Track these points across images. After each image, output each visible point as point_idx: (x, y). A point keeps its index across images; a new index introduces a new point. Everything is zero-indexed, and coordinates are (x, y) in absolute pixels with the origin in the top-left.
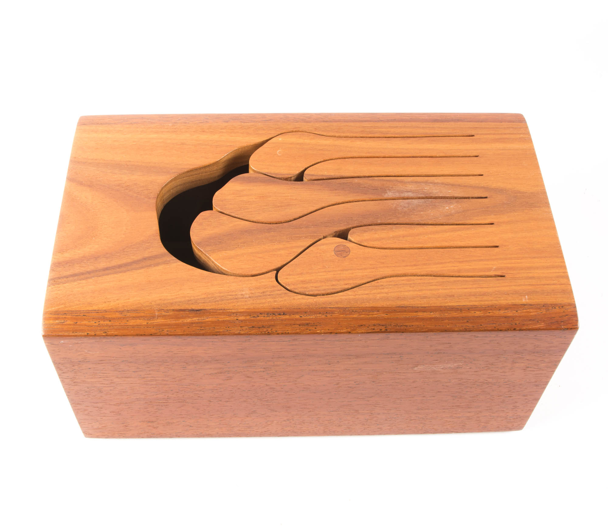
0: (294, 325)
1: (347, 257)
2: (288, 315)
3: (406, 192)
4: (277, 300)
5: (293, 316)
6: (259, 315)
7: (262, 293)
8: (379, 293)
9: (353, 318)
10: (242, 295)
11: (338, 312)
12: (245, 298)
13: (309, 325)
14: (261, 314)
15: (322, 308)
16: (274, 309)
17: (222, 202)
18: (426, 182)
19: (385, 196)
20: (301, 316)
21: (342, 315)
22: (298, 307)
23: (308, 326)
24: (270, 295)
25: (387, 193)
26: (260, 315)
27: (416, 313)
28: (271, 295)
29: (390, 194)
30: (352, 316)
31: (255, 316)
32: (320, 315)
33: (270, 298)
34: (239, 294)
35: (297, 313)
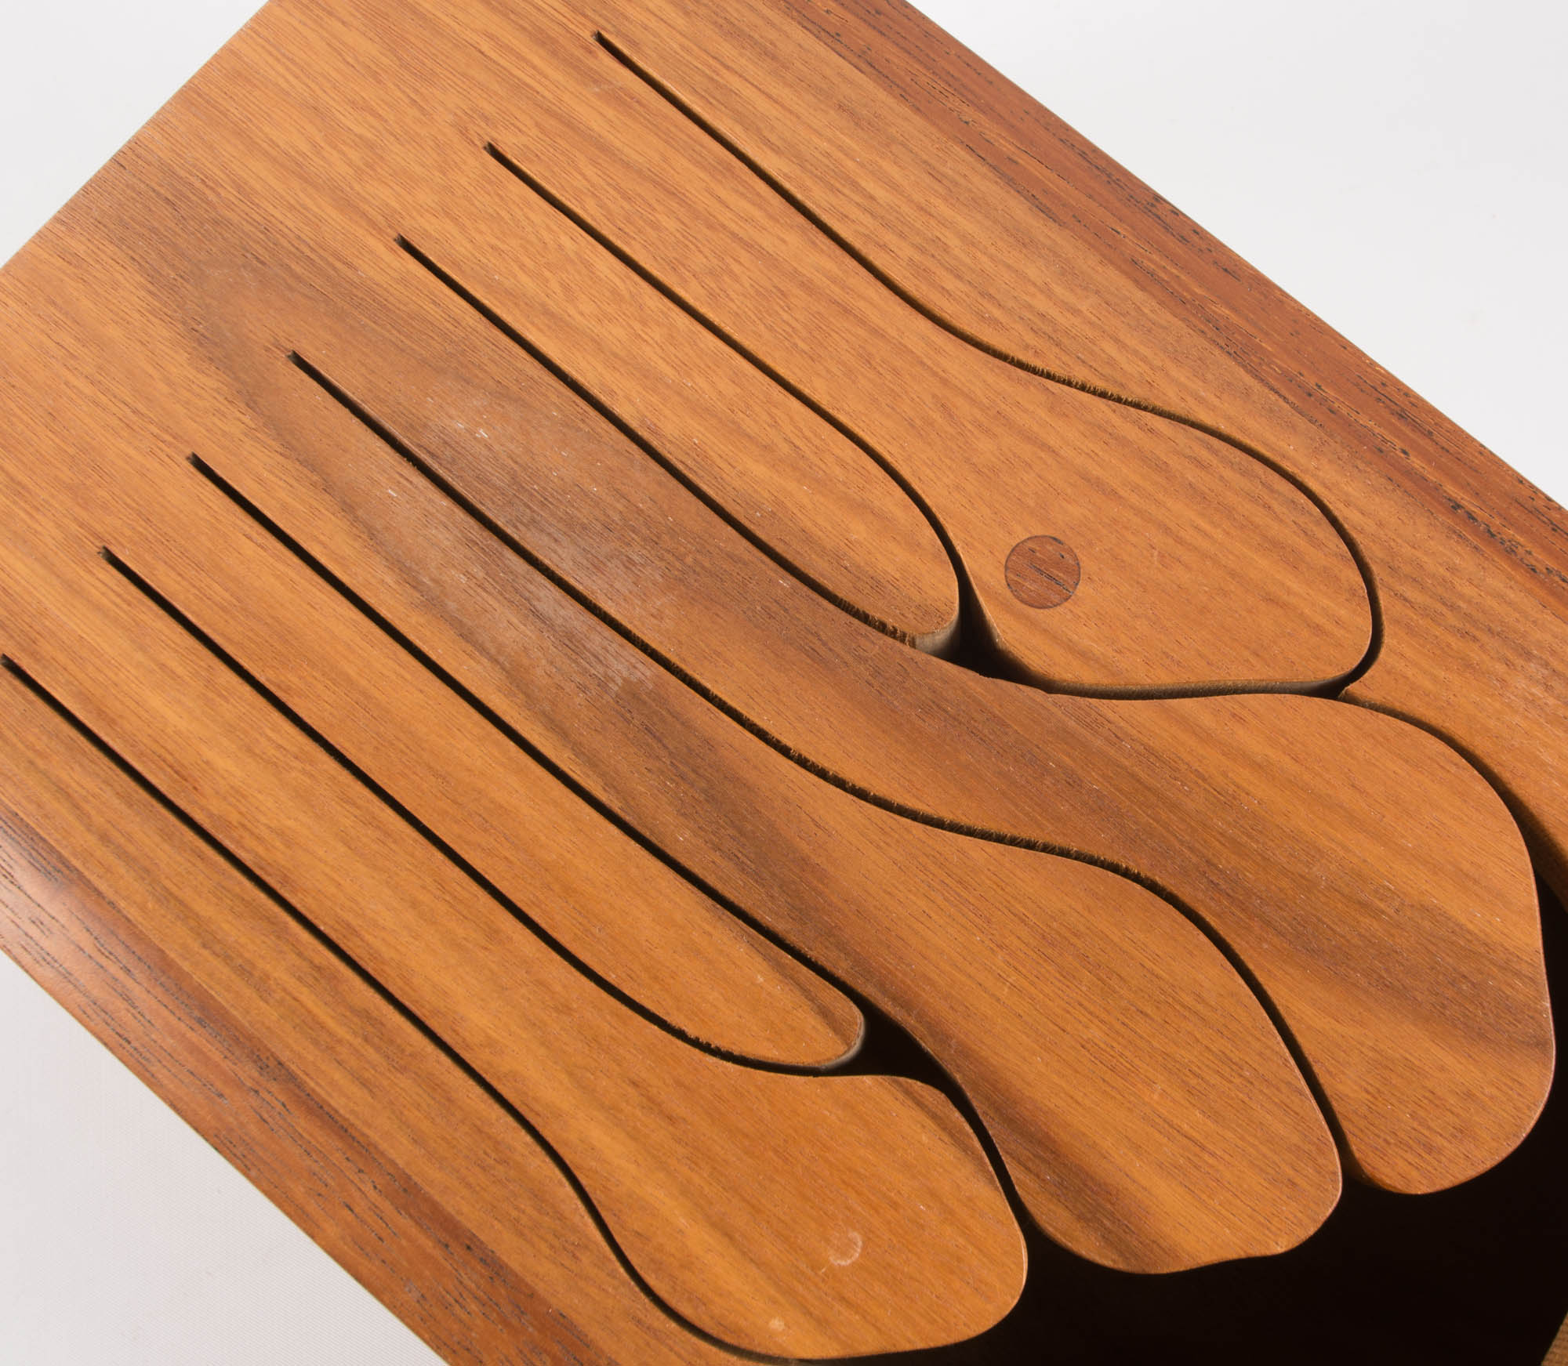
0: (1448, 451)
1: (1051, 532)
2: (1445, 492)
3: (552, 627)
4: (1442, 570)
5: (1433, 476)
6: (1545, 571)
7: (1475, 639)
8: (1076, 312)
9: (1234, 309)
10: (1548, 688)
11: (1268, 365)
12: (1546, 665)
13: (1398, 410)
14: (1533, 570)
15: (1310, 421)
16: (1476, 548)
17: (1298, 1180)
18: (433, 604)
19: (648, 673)
20: (1403, 455)
21: (1263, 345)
22: (1390, 487)
23: (1403, 410)
24: (1452, 607)
25: (624, 679)
26: (1539, 566)
27: (1015, 158)
28: (1444, 604)
29: (628, 664)
30: (1234, 318)
31: (1557, 579)
32: (1336, 405)
33: (1461, 596)
34: (1558, 698)
35: (1409, 473)
